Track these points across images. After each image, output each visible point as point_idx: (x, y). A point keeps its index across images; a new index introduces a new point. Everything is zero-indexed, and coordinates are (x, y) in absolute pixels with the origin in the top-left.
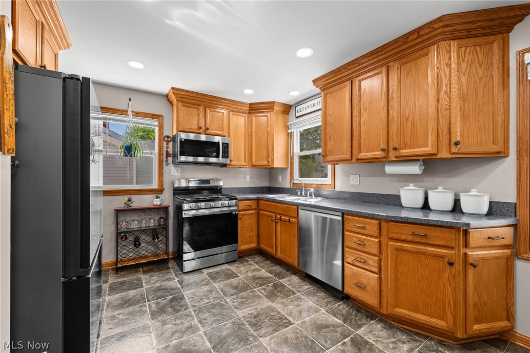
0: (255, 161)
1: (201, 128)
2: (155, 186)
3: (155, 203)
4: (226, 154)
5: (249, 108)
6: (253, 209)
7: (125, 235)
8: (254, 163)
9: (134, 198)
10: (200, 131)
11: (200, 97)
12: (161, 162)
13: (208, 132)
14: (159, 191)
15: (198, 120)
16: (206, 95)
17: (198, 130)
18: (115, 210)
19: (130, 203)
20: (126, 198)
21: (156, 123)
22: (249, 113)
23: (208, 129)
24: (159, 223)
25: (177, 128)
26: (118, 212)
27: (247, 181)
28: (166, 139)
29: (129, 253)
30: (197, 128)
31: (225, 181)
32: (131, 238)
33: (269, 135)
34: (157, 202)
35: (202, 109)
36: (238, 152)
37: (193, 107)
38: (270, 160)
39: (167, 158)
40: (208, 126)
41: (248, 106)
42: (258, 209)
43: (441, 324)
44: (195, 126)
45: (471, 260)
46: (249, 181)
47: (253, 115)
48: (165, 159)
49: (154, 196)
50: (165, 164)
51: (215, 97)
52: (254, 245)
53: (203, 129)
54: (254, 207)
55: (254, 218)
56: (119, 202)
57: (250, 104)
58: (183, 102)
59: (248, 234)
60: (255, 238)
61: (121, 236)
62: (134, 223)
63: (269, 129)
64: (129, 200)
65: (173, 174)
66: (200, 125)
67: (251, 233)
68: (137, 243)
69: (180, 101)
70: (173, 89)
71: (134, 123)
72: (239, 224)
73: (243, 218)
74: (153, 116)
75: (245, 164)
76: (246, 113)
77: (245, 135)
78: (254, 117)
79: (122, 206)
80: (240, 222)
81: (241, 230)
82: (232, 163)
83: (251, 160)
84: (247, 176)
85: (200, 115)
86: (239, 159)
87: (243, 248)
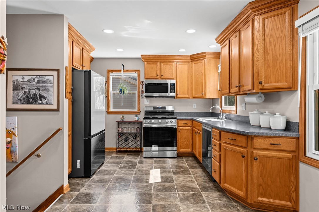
0: (195, 94)
1: (158, 75)
2: (136, 110)
3: (135, 119)
4: (172, 91)
5: (191, 58)
6: (189, 126)
7: (121, 135)
8: (194, 95)
9: (125, 116)
10: (158, 77)
11: (157, 57)
12: (139, 96)
13: (162, 77)
14: (139, 113)
15: (157, 71)
16: (161, 56)
17: (156, 77)
18: (116, 121)
19: (123, 118)
20: (121, 116)
21: (136, 74)
22: (191, 61)
23: (162, 76)
24: (137, 130)
25: (145, 77)
26: (118, 122)
27: (194, 108)
28: (142, 83)
29: (123, 146)
30: (156, 76)
32: (124, 137)
33: (203, 75)
34: (136, 119)
35: (158, 64)
36: (182, 89)
37: (153, 64)
38: (203, 93)
39: (142, 94)
40: (162, 74)
41: (190, 57)
42: (192, 126)
43: (241, 193)
44: (154, 75)
45: (255, 156)
46: (195, 107)
47: (193, 63)
48: (141, 95)
49: (135, 115)
50: (141, 97)
51: (166, 56)
52: (189, 150)
53: (160, 76)
54: (190, 125)
55: (190, 132)
56: (119, 118)
57: (191, 56)
58: (148, 62)
59: (186, 142)
60: (190, 146)
62: (126, 129)
63: (203, 71)
64: (123, 117)
65: (145, 103)
66: (158, 74)
67: (188, 142)
68: (126, 140)
69: (146, 62)
70: (142, 55)
71: (124, 76)
72: (179, 135)
73: (181, 131)
74: (135, 71)
75: (188, 96)
76: (189, 62)
77: (188, 77)
78: (194, 64)
79: (120, 120)
80: (179, 133)
81: (180, 139)
82: (179, 96)
83: (192, 93)
84: (194, 104)
85: (158, 67)
86: (183, 93)
87: (182, 150)
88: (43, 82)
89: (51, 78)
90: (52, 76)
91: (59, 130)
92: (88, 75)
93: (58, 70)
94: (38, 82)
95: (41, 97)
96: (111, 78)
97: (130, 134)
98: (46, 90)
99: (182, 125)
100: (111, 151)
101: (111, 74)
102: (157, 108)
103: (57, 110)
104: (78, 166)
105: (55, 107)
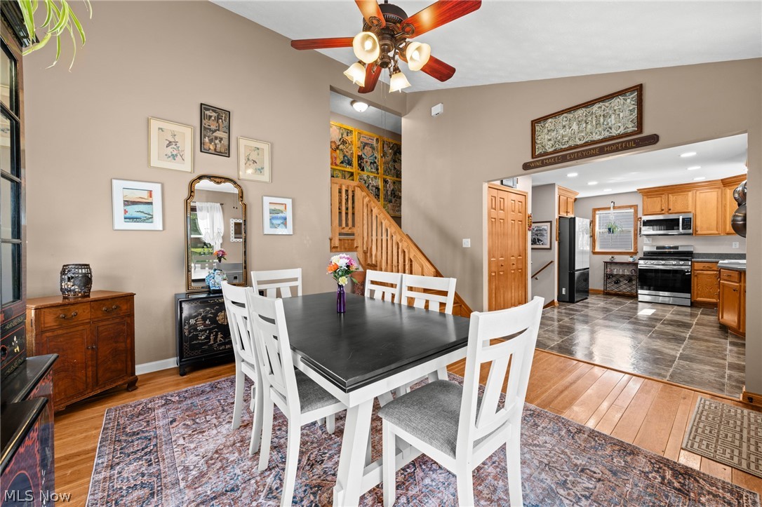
0: (729, 229)
1: (663, 210)
2: (632, 251)
3: (629, 260)
4: (687, 227)
6: (713, 271)
9: (616, 256)
10: (663, 212)
11: (662, 189)
12: (636, 235)
13: (670, 212)
14: (635, 253)
15: (661, 205)
16: (668, 186)
18: (605, 262)
19: (613, 259)
20: (610, 256)
21: (632, 210)
22: (723, 186)
23: (670, 210)
24: (631, 273)
25: (644, 214)
26: (606, 263)
27: (734, 247)
28: (639, 220)
29: (613, 288)
30: (660, 210)
31: (699, 247)
32: (614, 279)
34: (631, 260)
35: (664, 196)
36: (705, 223)
37: (656, 197)
39: (640, 232)
40: (671, 207)
41: (721, 182)
44: (658, 209)
46: (738, 247)
47: (727, 188)
48: (638, 233)
49: (629, 256)
50: (639, 236)
51: (676, 185)
52: (714, 300)
53: (667, 210)
54: (715, 269)
56: (608, 258)
57: (722, 180)
58: (647, 196)
59: (707, 290)
60: (716, 295)
61: (608, 277)
62: (616, 271)
64: (613, 257)
65: (645, 242)
66: (663, 208)
67: (710, 290)
68: (617, 282)
69: (645, 195)
70: (638, 189)
71: (614, 213)
72: (694, 281)
73: (700, 276)
74: (631, 207)
75: (717, 232)
76: (719, 188)
77: (717, 208)
78: (728, 190)
79: (608, 260)
80: (696, 279)
81: (697, 285)
82: (699, 232)
83: (725, 228)
84: (734, 243)
85: (663, 201)
86: (708, 229)
87: (699, 299)
88: (540, 230)
89: (546, 227)
90: (546, 226)
91: (552, 262)
92: (573, 221)
93: (551, 222)
94: (537, 230)
95: (539, 240)
96: (597, 217)
97: (623, 276)
98: (542, 235)
99: (701, 268)
100: (596, 292)
101: (597, 212)
102: (664, 248)
103: (550, 249)
104: (564, 293)
105: (548, 246)
